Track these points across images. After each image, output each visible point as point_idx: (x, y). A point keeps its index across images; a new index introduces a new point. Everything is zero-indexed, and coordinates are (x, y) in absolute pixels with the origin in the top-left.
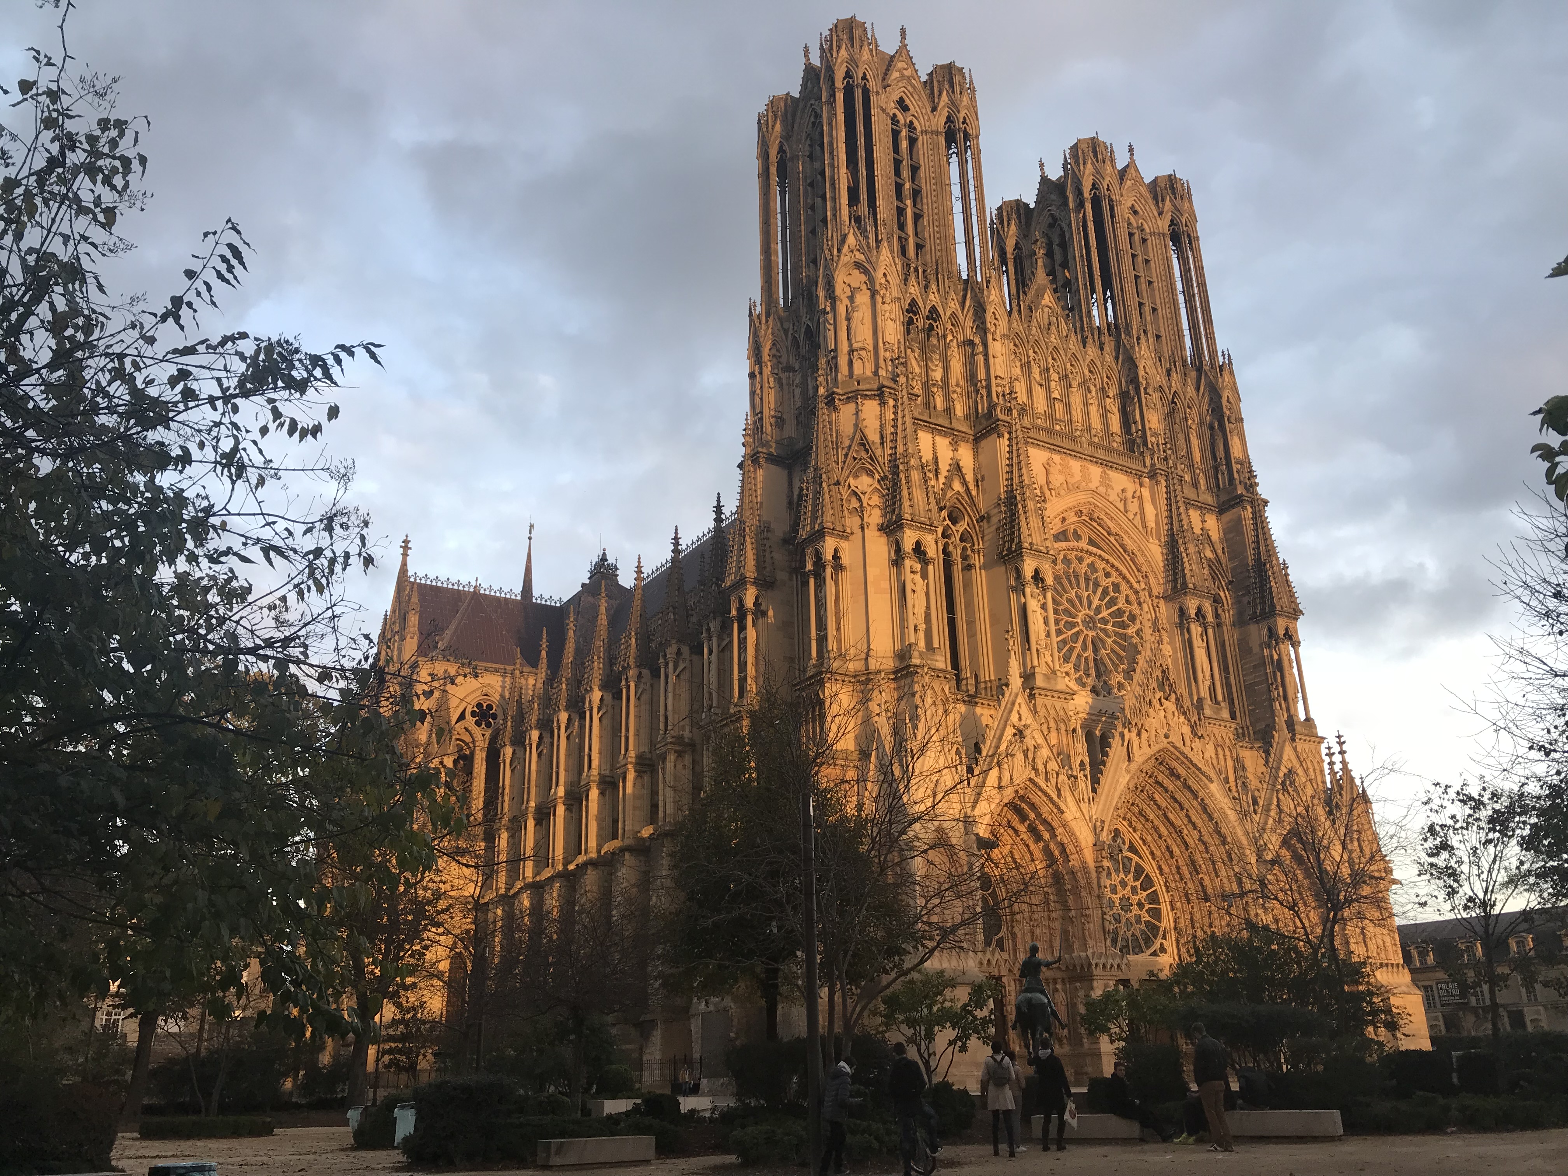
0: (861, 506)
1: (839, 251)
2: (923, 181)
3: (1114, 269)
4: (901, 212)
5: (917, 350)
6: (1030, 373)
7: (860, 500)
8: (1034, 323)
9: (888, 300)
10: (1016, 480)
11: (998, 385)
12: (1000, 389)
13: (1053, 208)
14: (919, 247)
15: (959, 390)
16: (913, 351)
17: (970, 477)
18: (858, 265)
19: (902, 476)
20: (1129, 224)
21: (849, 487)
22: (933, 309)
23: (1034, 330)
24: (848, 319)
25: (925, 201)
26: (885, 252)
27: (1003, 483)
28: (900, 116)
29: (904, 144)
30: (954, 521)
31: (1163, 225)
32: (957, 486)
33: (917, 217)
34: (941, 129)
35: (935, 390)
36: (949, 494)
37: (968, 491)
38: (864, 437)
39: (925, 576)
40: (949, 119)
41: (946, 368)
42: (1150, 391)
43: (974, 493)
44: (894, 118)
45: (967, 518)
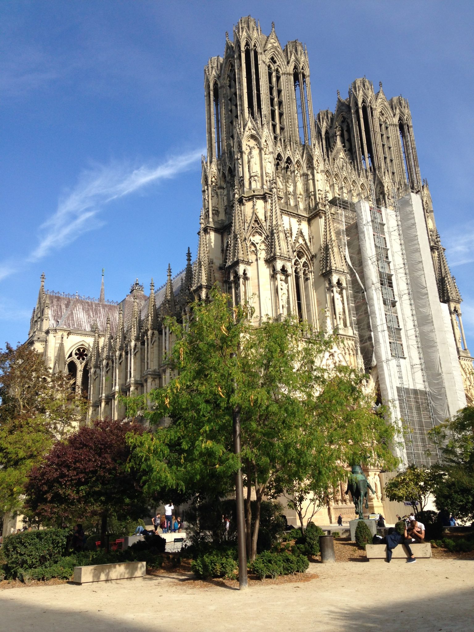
0: (256, 250)
1: (244, 129)
2: (283, 97)
3: (373, 140)
4: (273, 112)
5: (281, 178)
6: (334, 189)
7: (255, 247)
8: (336, 165)
9: (267, 153)
10: (328, 238)
11: (319, 194)
12: (320, 196)
13: (344, 113)
14: (282, 129)
15: (301, 196)
16: (279, 178)
17: (307, 238)
18: (253, 137)
19: (275, 235)
20: (380, 120)
21: (250, 240)
22: (289, 159)
23: (336, 170)
24: (249, 162)
25: (284, 107)
26: (266, 130)
27: (322, 239)
28: (272, 66)
29: (274, 79)
30: (300, 258)
31: (396, 120)
32: (301, 241)
33: (281, 115)
34: (292, 72)
35: (290, 196)
36: (297, 245)
37: (306, 243)
38: (257, 217)
39: (286, 282)
40: (295, 68)
41: (295, 186)
42: (390, 197)
43: (309, 244)
44: (269, 67)
45: (305, 256)
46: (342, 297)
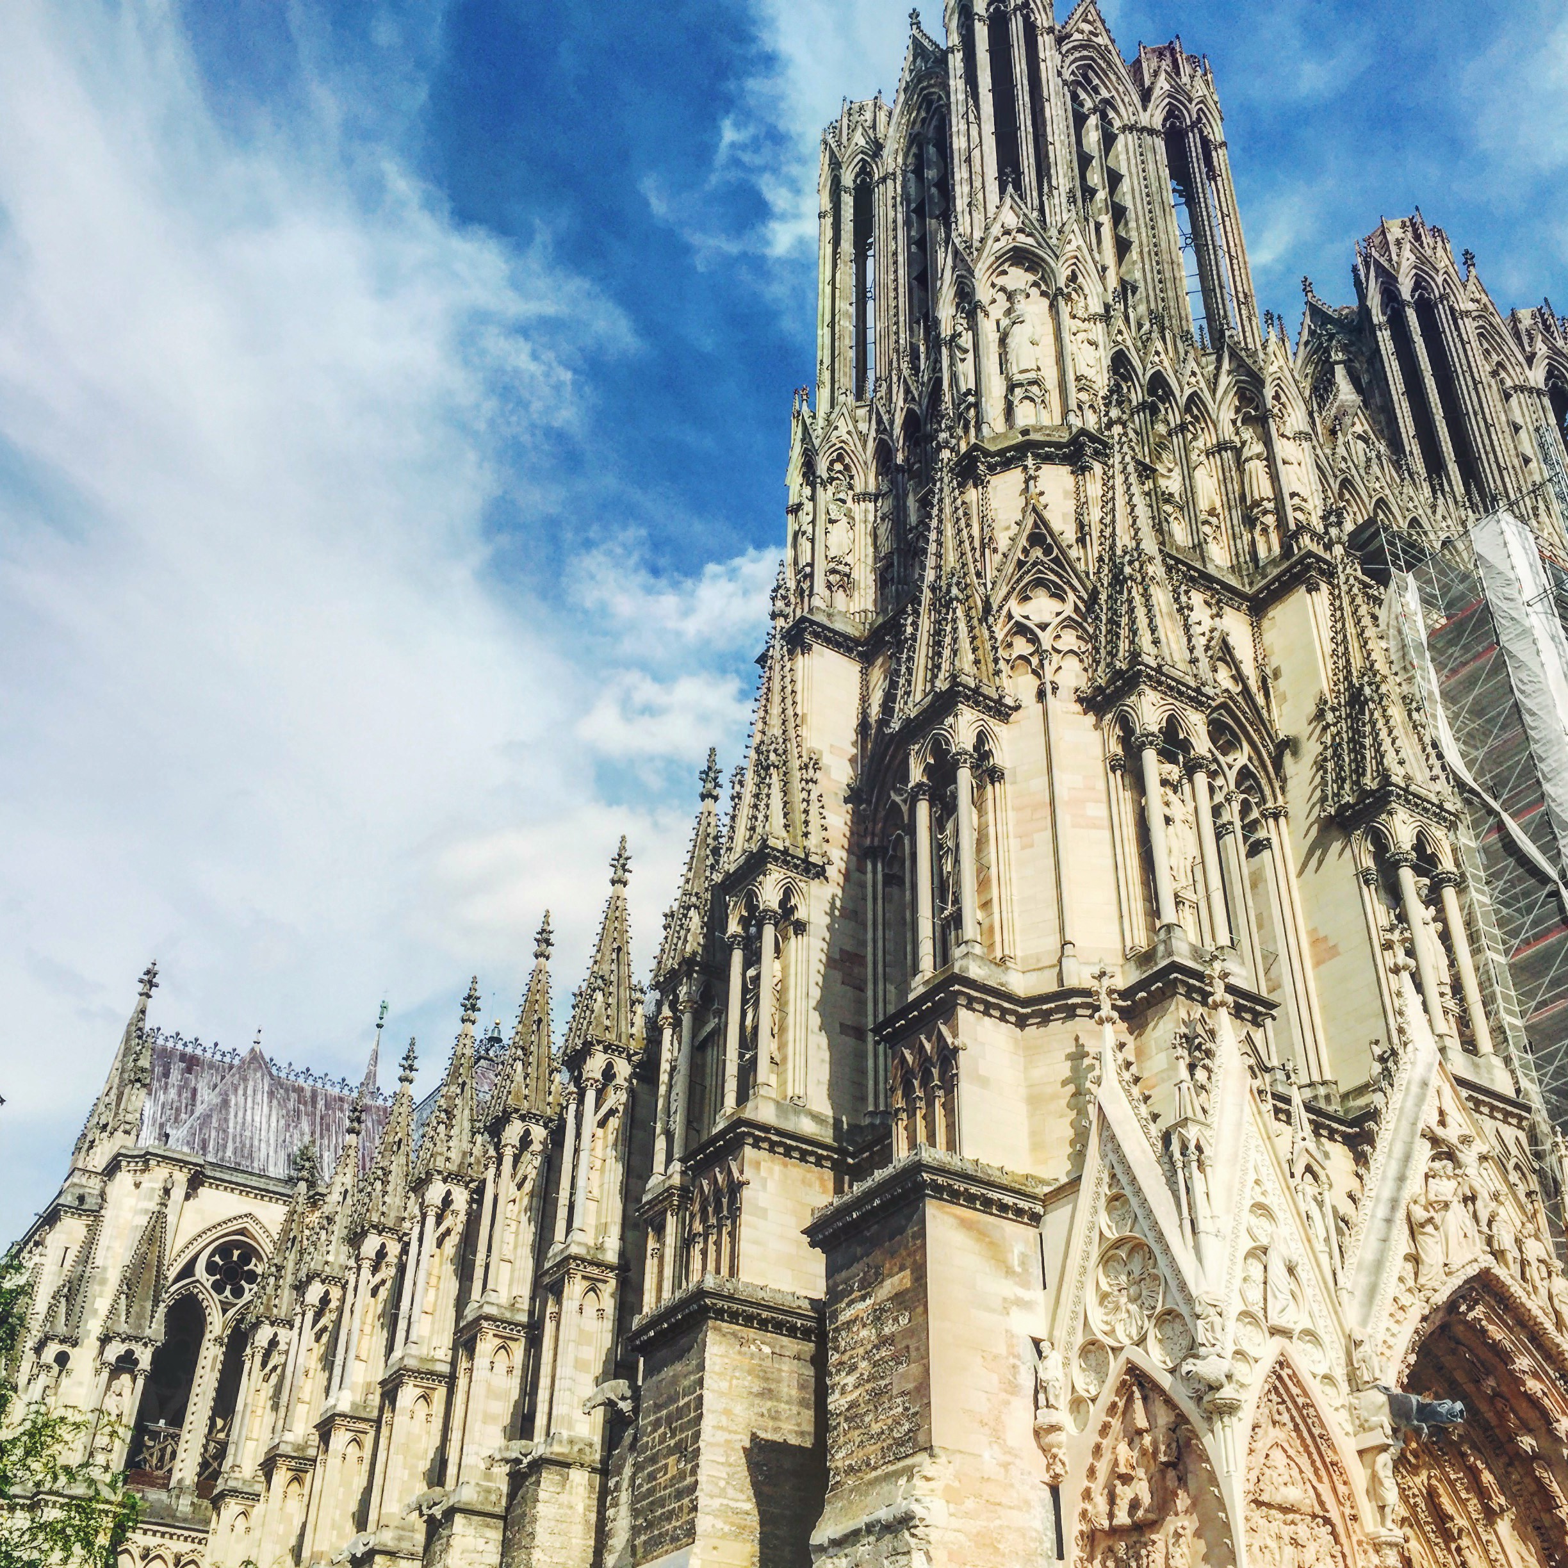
0: (1039, 652)
2: (1129, 199)
15: (1214, 520)
17: (1249, 669)
21: (1010, 616)
22: (1158, 383)
25: (1132, 224)
27: (1326, 673)
29: (1094, 136)
31: (1536, 376)
32: (1227, 679)
34: (1159, 126)
37: (1246, 692)
38: (1042, 524)
40: (1172, 114)
43: (1260, 700)
44: (1075, 93)
45: (1245, 744)
46: (1441, 917)
